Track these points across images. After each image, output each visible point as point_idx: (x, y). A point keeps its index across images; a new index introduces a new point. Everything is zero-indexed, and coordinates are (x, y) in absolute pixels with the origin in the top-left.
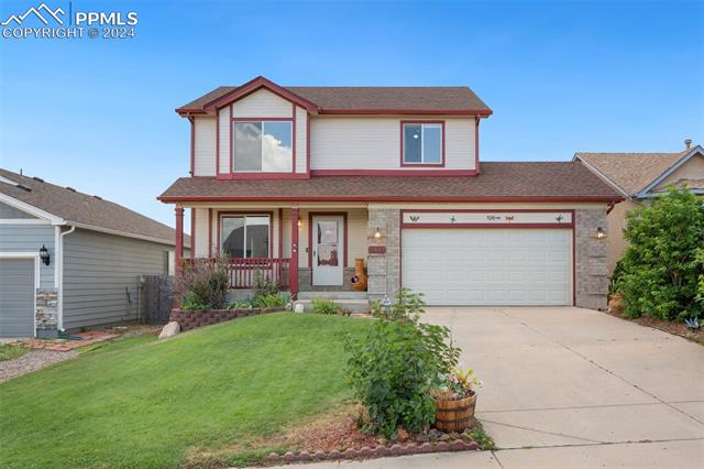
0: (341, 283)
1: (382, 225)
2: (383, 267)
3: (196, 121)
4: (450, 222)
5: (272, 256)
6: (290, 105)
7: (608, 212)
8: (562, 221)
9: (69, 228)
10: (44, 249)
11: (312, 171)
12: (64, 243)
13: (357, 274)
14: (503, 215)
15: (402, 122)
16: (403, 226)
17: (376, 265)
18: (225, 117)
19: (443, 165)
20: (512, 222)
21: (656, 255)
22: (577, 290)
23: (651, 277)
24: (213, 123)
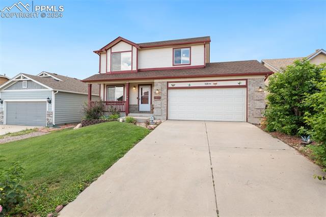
0: (149, 110)
1: (159, 88)
2: (160, 105)
3: (101, 55)
4: (188, 86)
5: (124, 101)
6: (131, 46)
7: (265, 80)
8: (241, 84)
9: (56, 91)
10: (48, 99)
11: (139, 70)
12: (55, 96)
14: (212, 83)
15: (173, 49)
16: (168, 88)
17: (157, 104)
18: (109, 52)
19: (190, 64)
20: (216, 85)
21: (282, 98)
22: (248, 115)
23: (280, 111)
24: (105, 55)
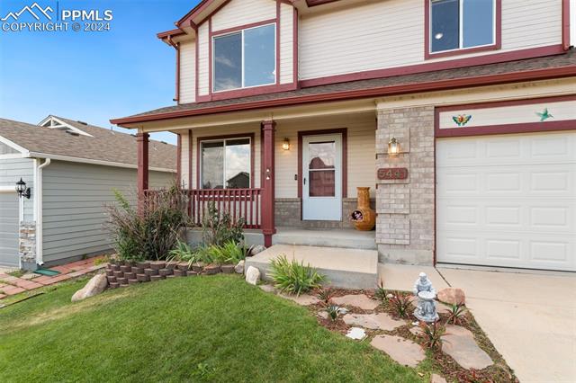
0: (338, 218)
1: (402, 133)
2: (403, 201)
3: (182, 47)
4: (538, 119)
5: (253, 186)
6: (274, 4)
10: (22, 183)
11: (301, 82)
12: (43, 176)
13: (361, 208)
16: (440, 134)
17: (390, 198)
18: (204, 33)
19: (498, 46)
24: (194, 45)
